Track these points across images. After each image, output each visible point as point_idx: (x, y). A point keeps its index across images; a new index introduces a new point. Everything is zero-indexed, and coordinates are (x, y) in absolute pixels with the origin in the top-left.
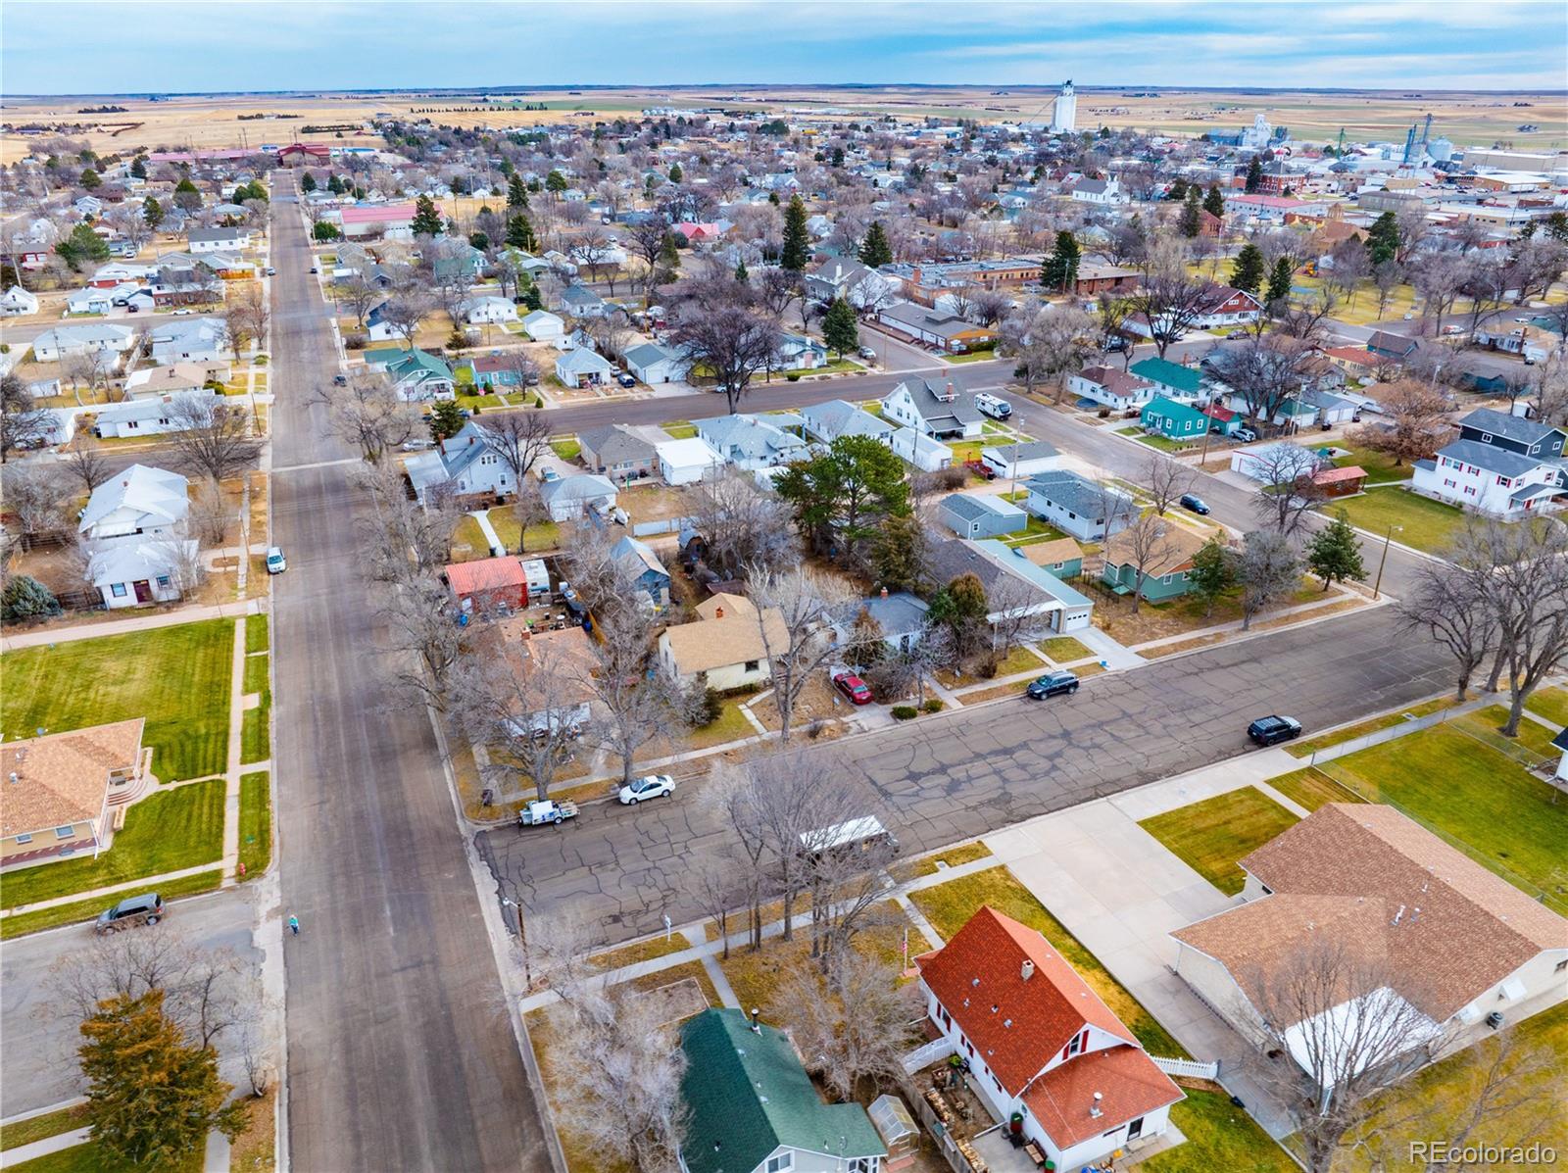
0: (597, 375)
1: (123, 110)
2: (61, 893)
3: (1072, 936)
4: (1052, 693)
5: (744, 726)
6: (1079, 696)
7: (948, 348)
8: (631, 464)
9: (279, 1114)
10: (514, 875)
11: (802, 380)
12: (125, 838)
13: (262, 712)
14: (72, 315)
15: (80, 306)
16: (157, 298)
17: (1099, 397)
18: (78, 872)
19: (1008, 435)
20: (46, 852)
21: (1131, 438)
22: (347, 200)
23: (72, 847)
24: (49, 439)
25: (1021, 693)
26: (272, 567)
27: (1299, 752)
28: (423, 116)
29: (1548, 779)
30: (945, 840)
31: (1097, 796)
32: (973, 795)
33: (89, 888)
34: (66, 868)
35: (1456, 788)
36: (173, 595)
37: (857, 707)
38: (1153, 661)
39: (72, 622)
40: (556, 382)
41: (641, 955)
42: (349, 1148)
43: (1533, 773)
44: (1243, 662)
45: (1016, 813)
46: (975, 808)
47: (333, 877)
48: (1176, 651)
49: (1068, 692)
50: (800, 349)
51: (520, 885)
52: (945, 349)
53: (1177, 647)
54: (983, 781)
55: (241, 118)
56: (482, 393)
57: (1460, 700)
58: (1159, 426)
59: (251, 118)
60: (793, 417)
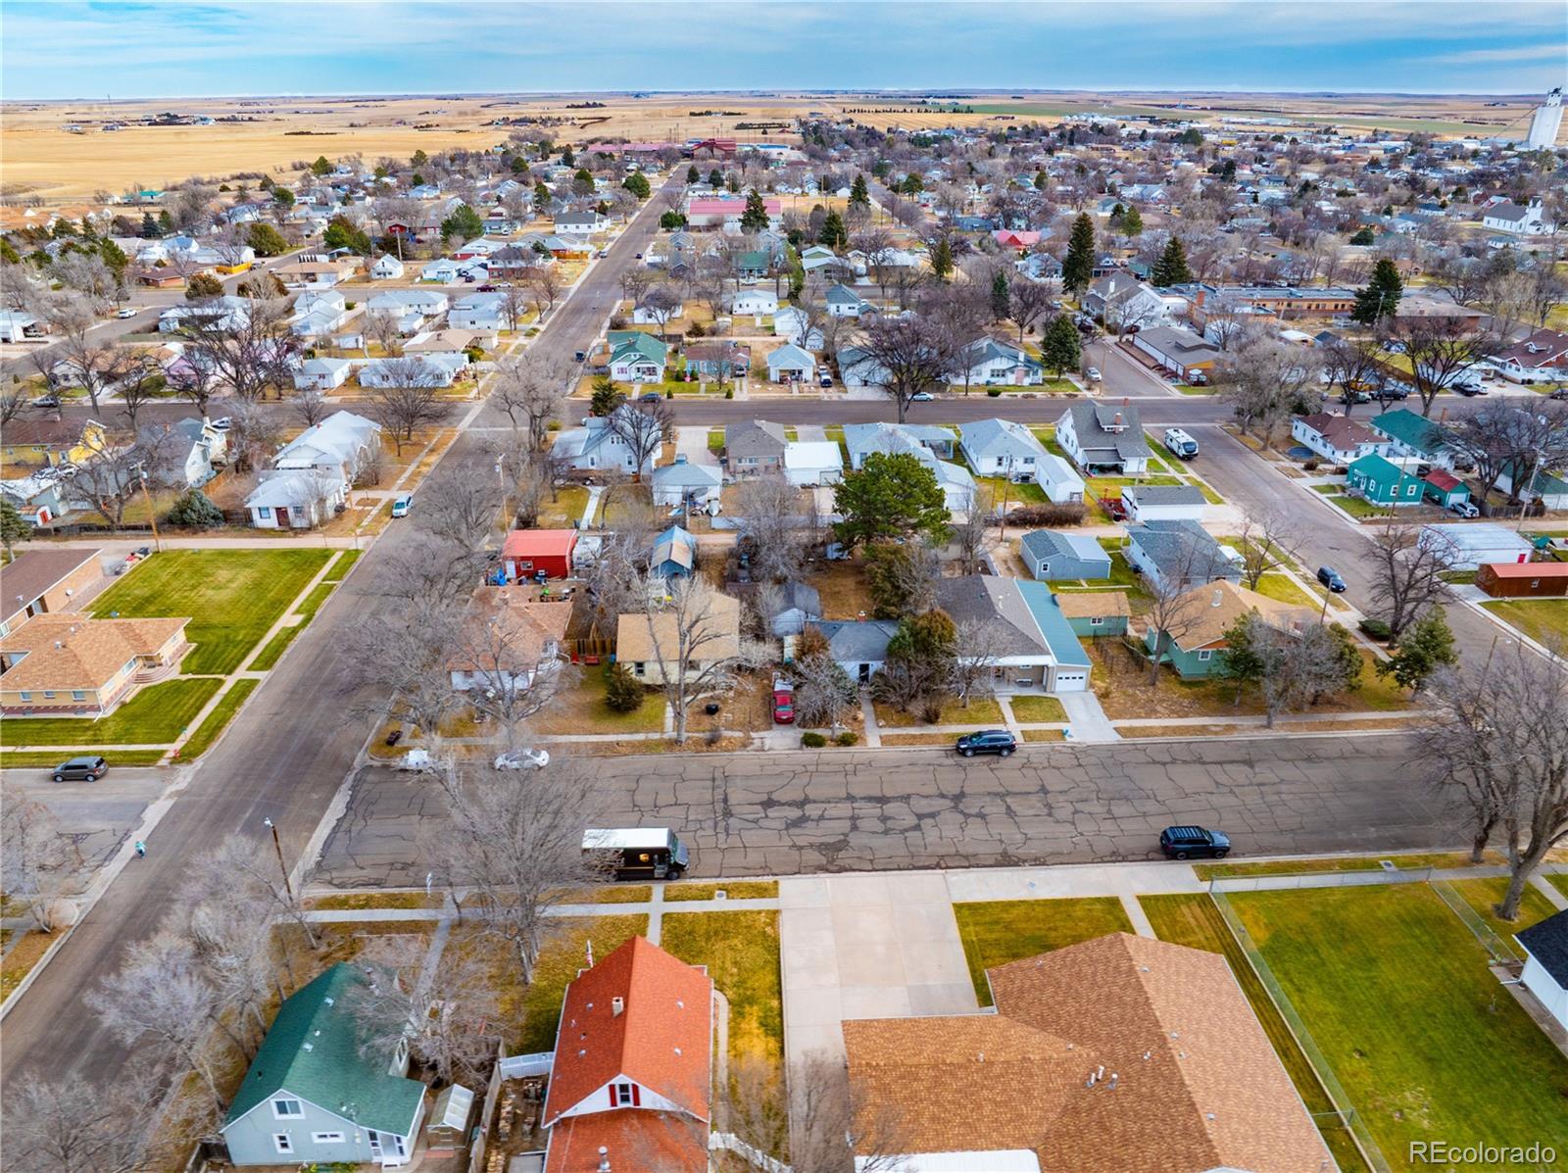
0: (800, 372)
1: (601, 105)
2: (55, 743)
3: (780, 999)
4: (978, 751)
5: (657, 721)
6: (1007, 762)
7: (1186, 377)
8: (756, 460)
9: (52, 949)
10: (361, 810)
11: (1004, 396)
12: (124, 711)
13: (294, 631)
14: (423, 281)
15: (430, 274)
16: (491, 271)
17: (1318, 447)
18: (75, 729)
19: (1179, 477)
20: (65, 709)
21: (1323, 497)
22: (721, 193)
23: (84, 709)
24: (321, 383)
25: (951, 745)
26: (396, 512)
27: (1205, 875)
28: (848, 116)
29: (1506, 980)
30: (746, 872)
31: (938, 866)
32: (809, 834)
33: (74, 743)
34: (71, 725)
35: (1372, 961)
36: (304, 523)
37: (775, 726)
38: (1128, 741)
39: (225, 534)
40: (762, 375)
41: (398, 903)
42: (71, 991)
43: (1494, 970)
44: (1232, 762)
45: (838, 862)
46: (801, 848)
47: (235, 775)
48: (1163, 735)
49: (999, 754)
50: (1012, 364)
51: (360, 816)
52: (1183, 378)
53: (1166, 730)
54: (832, 824)
55: (692, 114)
56: (688, 379)
57: (1476, 860)
58: (1363, 487)
59: (701, 114)
60: (945, 433)
